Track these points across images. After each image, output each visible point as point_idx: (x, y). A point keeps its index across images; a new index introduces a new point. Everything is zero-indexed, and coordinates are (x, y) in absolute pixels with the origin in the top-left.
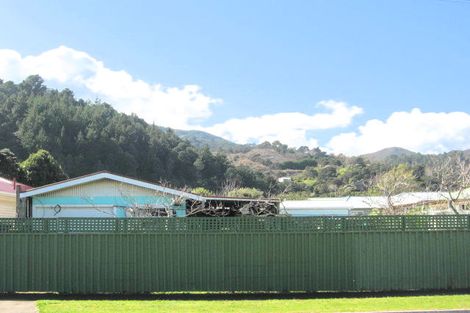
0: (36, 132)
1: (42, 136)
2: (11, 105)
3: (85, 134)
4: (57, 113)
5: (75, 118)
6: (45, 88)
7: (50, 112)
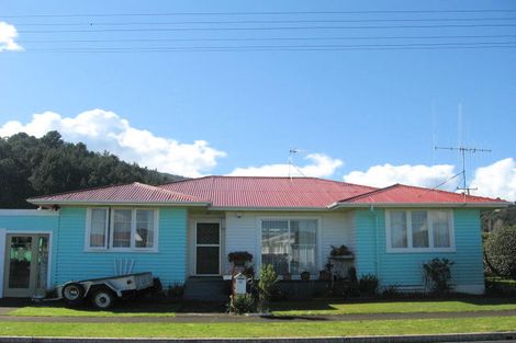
0: (45, 178)
1: (50, 180)
2: (30, 156)
3: (87, 180)
4: (66, 163)
5: (81, 167)
6: (62, 142)
7: (60, 162)
